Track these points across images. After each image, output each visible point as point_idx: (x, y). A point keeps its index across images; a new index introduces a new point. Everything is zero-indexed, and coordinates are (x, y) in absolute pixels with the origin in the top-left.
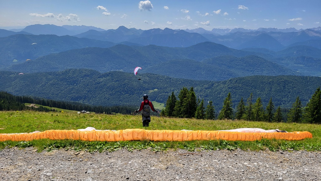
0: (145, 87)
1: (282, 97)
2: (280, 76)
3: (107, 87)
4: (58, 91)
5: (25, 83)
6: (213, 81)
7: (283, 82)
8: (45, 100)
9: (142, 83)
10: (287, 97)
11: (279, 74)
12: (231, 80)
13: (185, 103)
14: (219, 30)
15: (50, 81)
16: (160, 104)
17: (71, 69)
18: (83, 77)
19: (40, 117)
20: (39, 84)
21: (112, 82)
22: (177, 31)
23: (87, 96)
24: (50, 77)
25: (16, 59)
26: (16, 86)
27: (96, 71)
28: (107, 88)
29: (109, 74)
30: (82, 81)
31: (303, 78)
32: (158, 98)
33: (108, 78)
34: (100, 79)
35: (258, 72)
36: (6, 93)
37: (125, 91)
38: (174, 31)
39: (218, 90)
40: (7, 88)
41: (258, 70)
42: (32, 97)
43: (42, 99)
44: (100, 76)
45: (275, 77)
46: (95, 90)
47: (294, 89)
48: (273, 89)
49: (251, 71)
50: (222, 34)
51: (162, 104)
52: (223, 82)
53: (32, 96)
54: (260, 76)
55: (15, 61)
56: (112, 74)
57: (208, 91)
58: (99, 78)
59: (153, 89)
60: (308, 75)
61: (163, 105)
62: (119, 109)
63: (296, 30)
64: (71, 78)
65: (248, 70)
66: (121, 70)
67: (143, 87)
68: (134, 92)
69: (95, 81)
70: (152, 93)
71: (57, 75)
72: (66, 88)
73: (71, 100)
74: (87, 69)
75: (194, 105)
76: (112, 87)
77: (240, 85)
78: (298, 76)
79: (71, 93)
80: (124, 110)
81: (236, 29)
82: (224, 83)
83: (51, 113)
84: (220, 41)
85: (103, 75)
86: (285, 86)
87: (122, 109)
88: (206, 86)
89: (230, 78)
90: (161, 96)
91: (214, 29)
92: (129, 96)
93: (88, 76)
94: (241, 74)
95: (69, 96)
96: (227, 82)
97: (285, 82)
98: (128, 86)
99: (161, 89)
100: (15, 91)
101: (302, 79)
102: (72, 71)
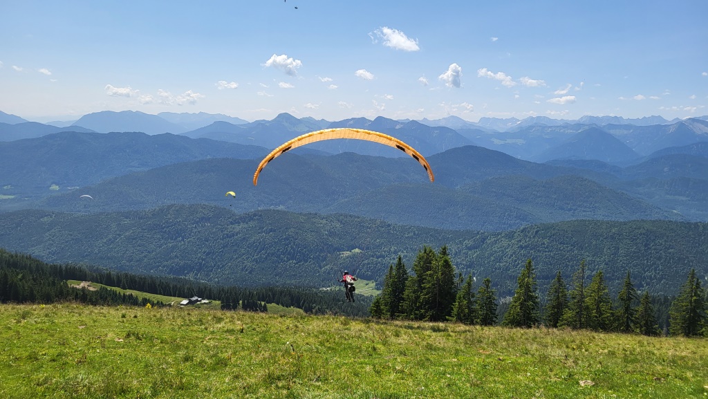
0: (332, 245)
1: (644, 270)
2: (635, 221)
3: (250, 244)
4: (143, 253)
5: (71, 235)
6: (485, 232)
7: (644, 234)
8: (112, 273)
9: (326, 235)
10: (656, 270)
11: (634, 218)
12: (524, 229)
13: (429, 282)
14: (496, 120)
15: (126, 230)
16: (366, 282)
17: (172, 205)
18: (197, 223)
19: (95, 321)
20: (102, 238)
21: (259, 233)
22: (402, 123)
23: (204, 264)
24: (127, 221)
25: (57, 184)
26: (51, 242)
27: (225, 209)
28: (248, 247)
29: (255, 215)
30: (195, 230)
31: (689, 226)
32: (360, 270)
33: (251, 224)
34: (233, 226)
35: (584, 211)
36: (29, 258)
37: (289, 254)
38: (397, 122)
39: (495, 252)
40: (32, 246)
41: (586, 207)
42: (84, 267)
43: (107, 270)
44: (235, 221)
45: (625, 224)
46: (222, 251)
47: (670, 250)
48: (621, 251)
49: (570, 210)
50: (501, 129)
51: (370, 282)
52: (506, 235)
53: (84, 264)
54: (589, 221)
55: (55, 187)
56: (261, 215)
57: (474, 254)
58: (232, 223)
59: (350, 248)
60: (698, 220)
61: (373, 284)
62: (274, 295)
63: (666, 121)
64: (172, 225)
65: (562, 209)
66: (281, 208)
67: (328, 244)
68: (308, 255)
69: (222, 231)
70: (348, 257)
71: (142, 218)
72: (160, 247)
73: (169, 273)
74: (207, 204)
75: (451, 288)
76: (260, 244)
77: (546, 241)
78: (676, 222)
79: (171, 258)
80: (285, 296)
81: (532, 118)
82: (510, 236)
83: (123, 310)
84: (496, 144)
85: (241, 218)
86: (649, 244)
87: (281, 293)
88: (470, 243)
89: (521, 224)
90: (368, 264)
91: (483, 119)
92: (297, 263)
93: (208, 219)
94: (546, 216)
95: (165, 263)
96: (516, 235)
97: (647, 236)
98: (294, 243)
99: (367, 248)
100: (49, 252)
101: (685, 227)
102: (173, 208)
